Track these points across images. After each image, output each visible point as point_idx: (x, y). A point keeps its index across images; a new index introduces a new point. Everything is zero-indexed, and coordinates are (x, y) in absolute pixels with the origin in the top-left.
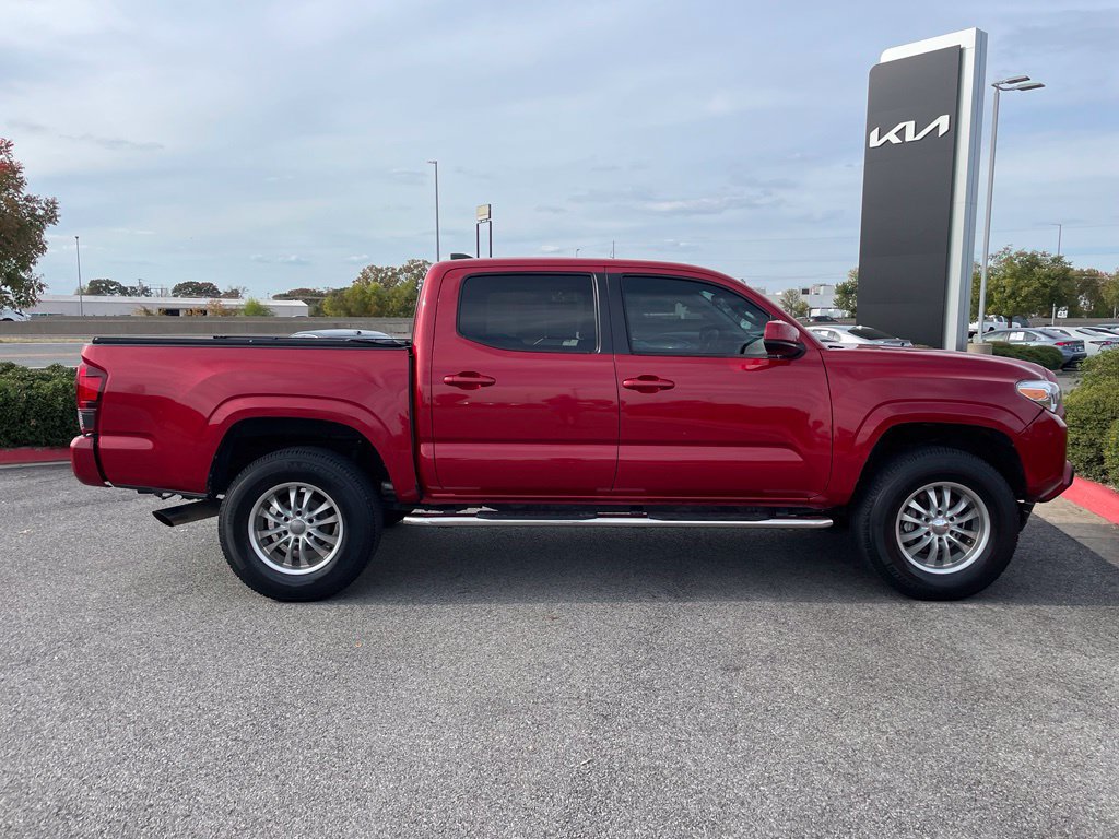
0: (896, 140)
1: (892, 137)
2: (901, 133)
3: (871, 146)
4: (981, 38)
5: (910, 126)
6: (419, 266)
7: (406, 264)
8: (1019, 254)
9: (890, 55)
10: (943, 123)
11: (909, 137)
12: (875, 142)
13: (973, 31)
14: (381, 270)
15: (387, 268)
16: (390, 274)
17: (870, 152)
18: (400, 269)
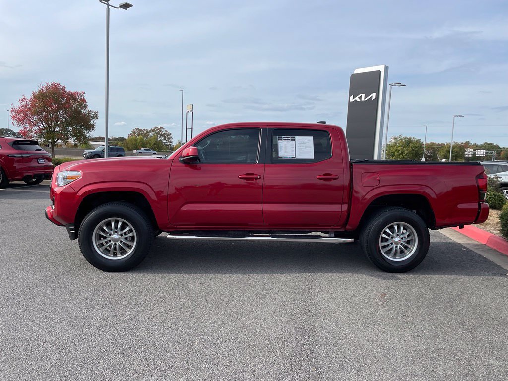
0: (358, 100)
1: (357, 98)
2: (360, 98)
3: (351, 101)
4: (387, 68)
5: (363, 96)
6: (159, 129)
7: (153, 128)
8: (405, 138)
9: (357, 71)
10: (374, 95)
11: (363, 99)
12: (352, 100)
13: (383, 67)
14: (141, 131)
15: (144, 130)
16: (145, 132)
17: (350, 103)
18: (150, 131)
